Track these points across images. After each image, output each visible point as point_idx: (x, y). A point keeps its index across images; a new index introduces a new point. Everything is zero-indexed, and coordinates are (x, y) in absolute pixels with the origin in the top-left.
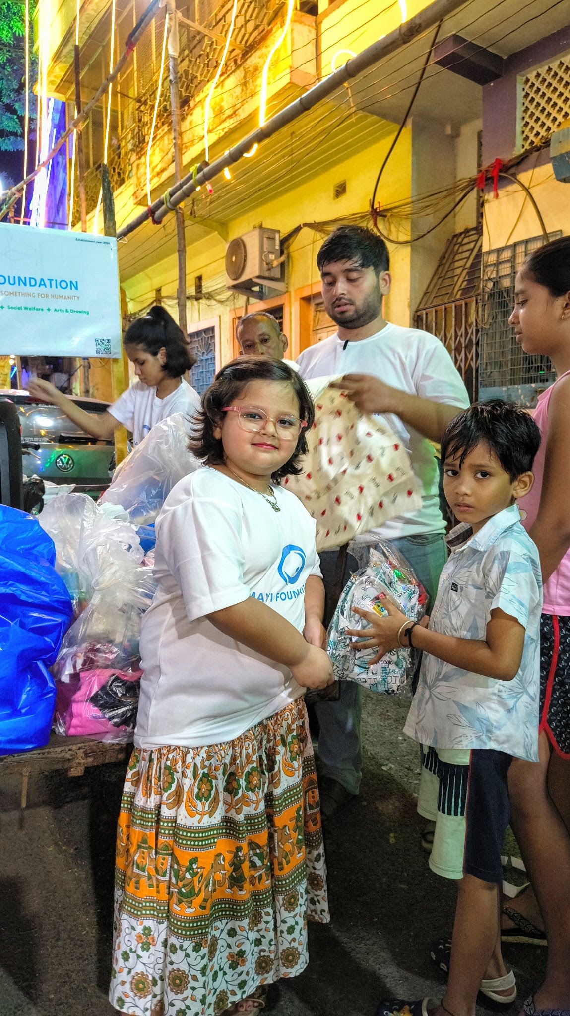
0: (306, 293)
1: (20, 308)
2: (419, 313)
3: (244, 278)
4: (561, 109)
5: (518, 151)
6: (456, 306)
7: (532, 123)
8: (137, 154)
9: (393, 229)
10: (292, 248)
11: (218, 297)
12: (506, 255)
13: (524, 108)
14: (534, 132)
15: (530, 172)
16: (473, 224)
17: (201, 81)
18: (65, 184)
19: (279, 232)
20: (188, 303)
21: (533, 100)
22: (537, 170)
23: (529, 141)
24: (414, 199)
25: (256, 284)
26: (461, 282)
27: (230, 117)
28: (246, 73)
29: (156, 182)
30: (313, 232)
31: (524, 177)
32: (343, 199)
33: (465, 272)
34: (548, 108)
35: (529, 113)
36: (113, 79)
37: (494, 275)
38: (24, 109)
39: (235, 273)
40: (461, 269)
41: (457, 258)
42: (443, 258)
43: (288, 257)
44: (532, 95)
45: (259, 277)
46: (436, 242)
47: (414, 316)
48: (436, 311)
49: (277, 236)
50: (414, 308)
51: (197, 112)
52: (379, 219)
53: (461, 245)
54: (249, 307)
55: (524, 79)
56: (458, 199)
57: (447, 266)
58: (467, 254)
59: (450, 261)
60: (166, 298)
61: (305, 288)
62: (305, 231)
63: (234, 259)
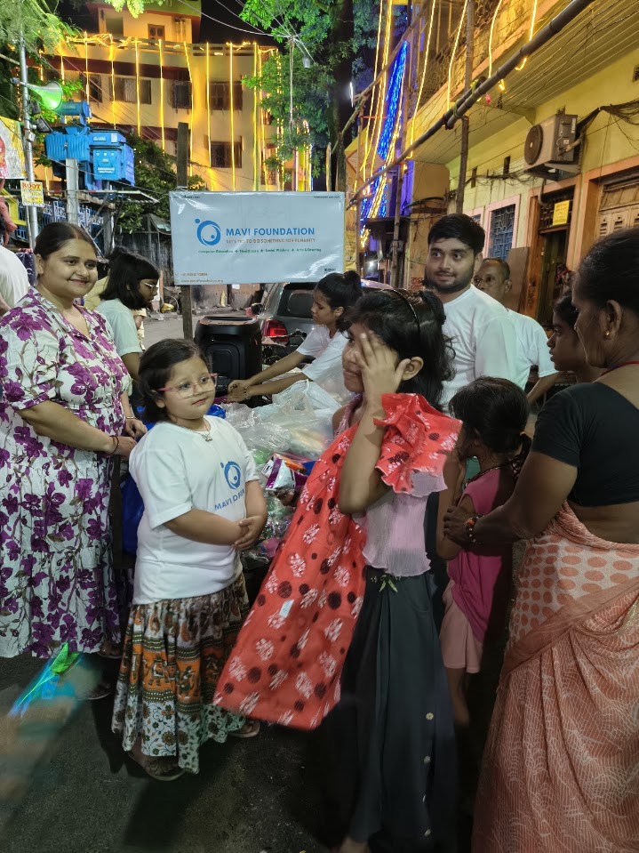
0: (596, 175)
1: (274, 251)
3: (538, 163)
10: (588, 132)
11: (520, 178)
19: (576, 116)
20: (497, 183)
25: (551, 168)
30: (609, 115)
39: (531, 159)
43: (584, 138)
45: (550, 162)
49: (574, 121)
54: (545, 187)
60: (480, 176)
61: (595, 172)
62: (603, 115)
63: (531, 145)
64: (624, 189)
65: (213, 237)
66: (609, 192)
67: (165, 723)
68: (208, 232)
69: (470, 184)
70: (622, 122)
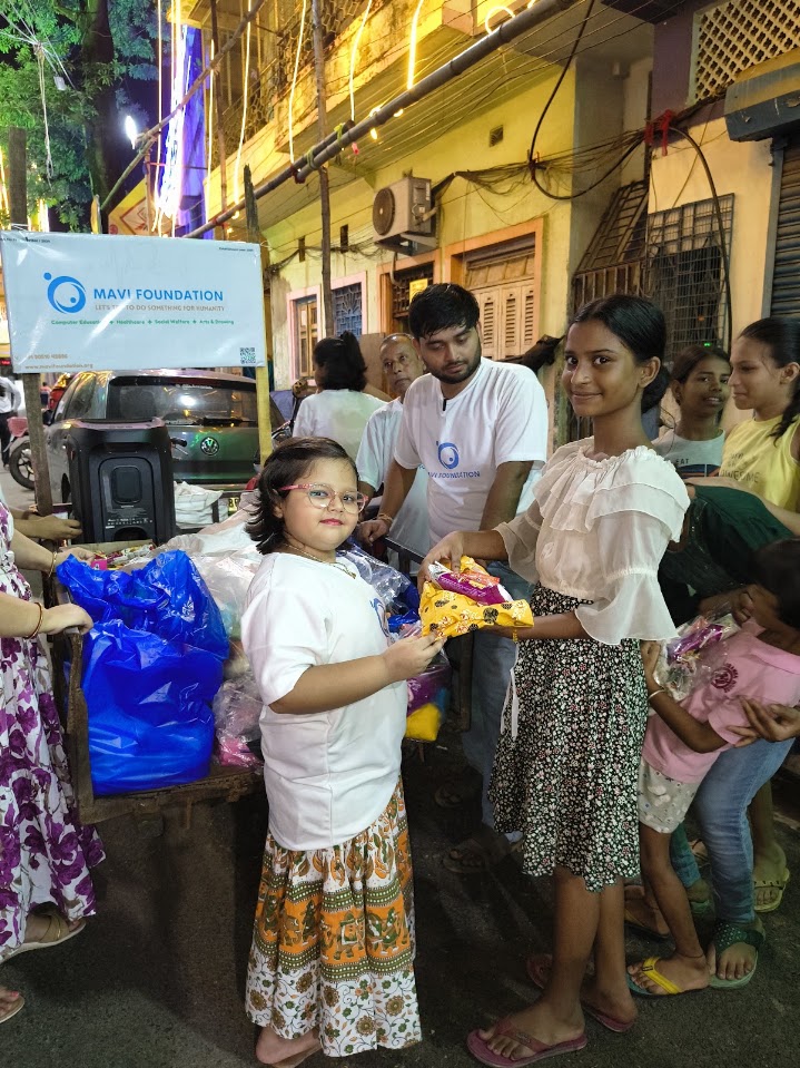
0: (458, 250)
1: (167, 322)
2: (578, 277)
3: (392, 233)
4: (741, 53)
5: (691, 101)
6: (618, 270)
7: (708, 68)
8: (279, 96)
9: (553, 182)
10: (444, 199)
11: (365, 251)
12: (674, 218)
13: (699, 51)
14: (710, 79)
15: (703, 126)
16: (640, 176)
17: (347, 16)
18: (202, 118)
19: (430, 181)
20: (333, 256)
21: (710, 42)
22: (711, 124)
23: (704, 90)
24: (577, 151)
25: (405, 240)
26: (624, 244)
27: (378, 60)
28: (395, 11)
29: (299, 128)
30: (467, 182)
31: (696, 132)
32: (500, 146)
33: (630, 231)
34: (727, 52)
35: (705, 57)
36: (251, 17)
37: (659, 240)
38: (157, 31)
39: (383, 226)
40: (625, 228)
41: (623, 214)
42: (606, 214)
43: (440, 209)
44: (709, 36)
45: (408, 233)
46: (600, 197)
47: (573, 280)
48: (597, 275)
49: (428, 186)
50: (573, 271)
51: (342, 52)
52: (538, 172)
53: (627, 200)
54: (397, 263)
55: (702, 17)
56: (624, 153)
57: (611, 223)
58: (631, 212)
59: (614, 219)
60: (310, 248)
61: (458, 245)
62: (459, 182)
63: (381, 211)
64: (490, 266)
65: (73, 300)
66: (473, 270)
67: (360, 1006)
68: (65, 293)
69: (298, 256)
70: (483, 190)
